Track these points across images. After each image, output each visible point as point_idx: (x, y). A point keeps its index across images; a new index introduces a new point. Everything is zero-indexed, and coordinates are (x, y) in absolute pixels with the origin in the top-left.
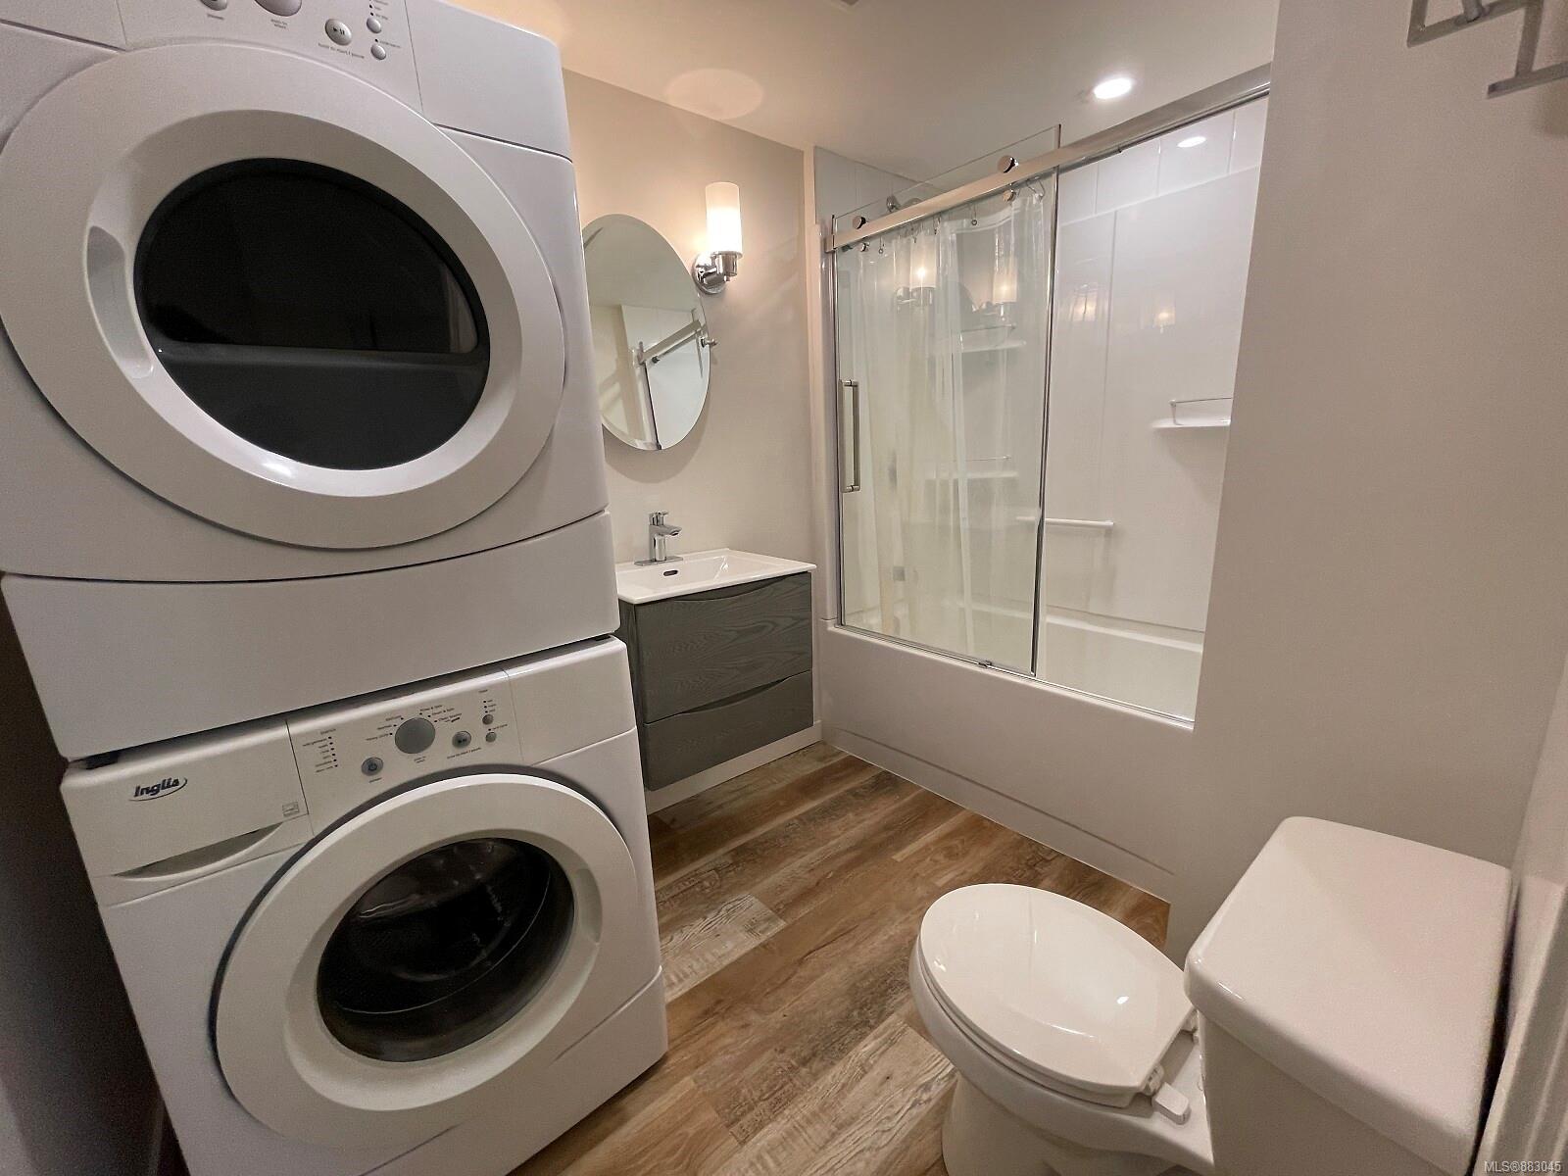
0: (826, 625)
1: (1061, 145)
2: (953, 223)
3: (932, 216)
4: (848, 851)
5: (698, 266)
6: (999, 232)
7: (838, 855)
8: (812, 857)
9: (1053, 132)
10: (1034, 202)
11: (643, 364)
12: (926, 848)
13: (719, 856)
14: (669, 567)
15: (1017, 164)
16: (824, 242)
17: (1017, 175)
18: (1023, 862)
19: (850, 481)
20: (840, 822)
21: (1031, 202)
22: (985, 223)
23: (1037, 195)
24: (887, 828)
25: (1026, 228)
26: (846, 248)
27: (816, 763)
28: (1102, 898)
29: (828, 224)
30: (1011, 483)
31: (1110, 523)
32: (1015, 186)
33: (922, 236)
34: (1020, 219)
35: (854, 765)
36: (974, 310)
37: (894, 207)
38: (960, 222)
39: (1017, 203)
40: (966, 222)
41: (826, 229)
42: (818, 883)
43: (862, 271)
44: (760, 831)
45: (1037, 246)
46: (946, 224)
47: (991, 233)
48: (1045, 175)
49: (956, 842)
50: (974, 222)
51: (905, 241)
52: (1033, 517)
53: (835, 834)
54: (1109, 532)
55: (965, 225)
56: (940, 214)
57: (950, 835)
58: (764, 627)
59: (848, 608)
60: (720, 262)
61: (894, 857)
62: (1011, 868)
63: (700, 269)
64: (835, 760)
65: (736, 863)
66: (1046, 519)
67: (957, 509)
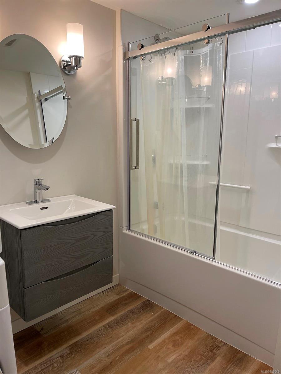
0: (122, 230)
1: (229, 22)
2: (183, 51)
3: (174, 47)
4: (127, 344)
5: (63, 61)
6: (203, 57)
7: (122, 346)
8: (109, 348)
9: (226, 16)
10: (218, 45)
11: (40, 101)
12: (164, 341)
13: (62, 349)
14: (44, 205)
15: (210, 28)
16: (125, 54)
17: (210, 33)
18: (208, 348)
19: (134, 164)
20: (124, 328)
21: (217, 45)
22: (197, 52)
23: (219, 42)
24: (146, 331)
25: (214, 56)
26: (135, 57)
27: (115, 296)
28: (243, 366)
29: (126, 45)
30: (206, 167)
31: (248, 187)
32: (209, 37)
33: (168, 56)
34: (212, 51)
35: (134, 297)
36: (193, 88)
37: (158, 40)
38: (185, 51)
39: (210, 45)
40: (188, 51)
41: (126, 47)
42: (111, 363)
43: (141, 69)
44: (85, 335)
45: (219, 64)
46: (179, 51)
47: (199, 57)
48: (223, 34)
49: (178, 338)
50: (192, 52)
51: (161, 57)
52: (215, 183)
53: (121, 335)
54: (248, 191)
55: (187, 53)
56: (176, 47)
57: (175, 334)
58: (88, 237)
59: (133, 221)
60: (73, 60)
61: (148, 347)
62: (202, 351)
63: (64, 62)
64: (124, 294)
65: (71, 353)
66: (221, 184)
67: (182, 177)
